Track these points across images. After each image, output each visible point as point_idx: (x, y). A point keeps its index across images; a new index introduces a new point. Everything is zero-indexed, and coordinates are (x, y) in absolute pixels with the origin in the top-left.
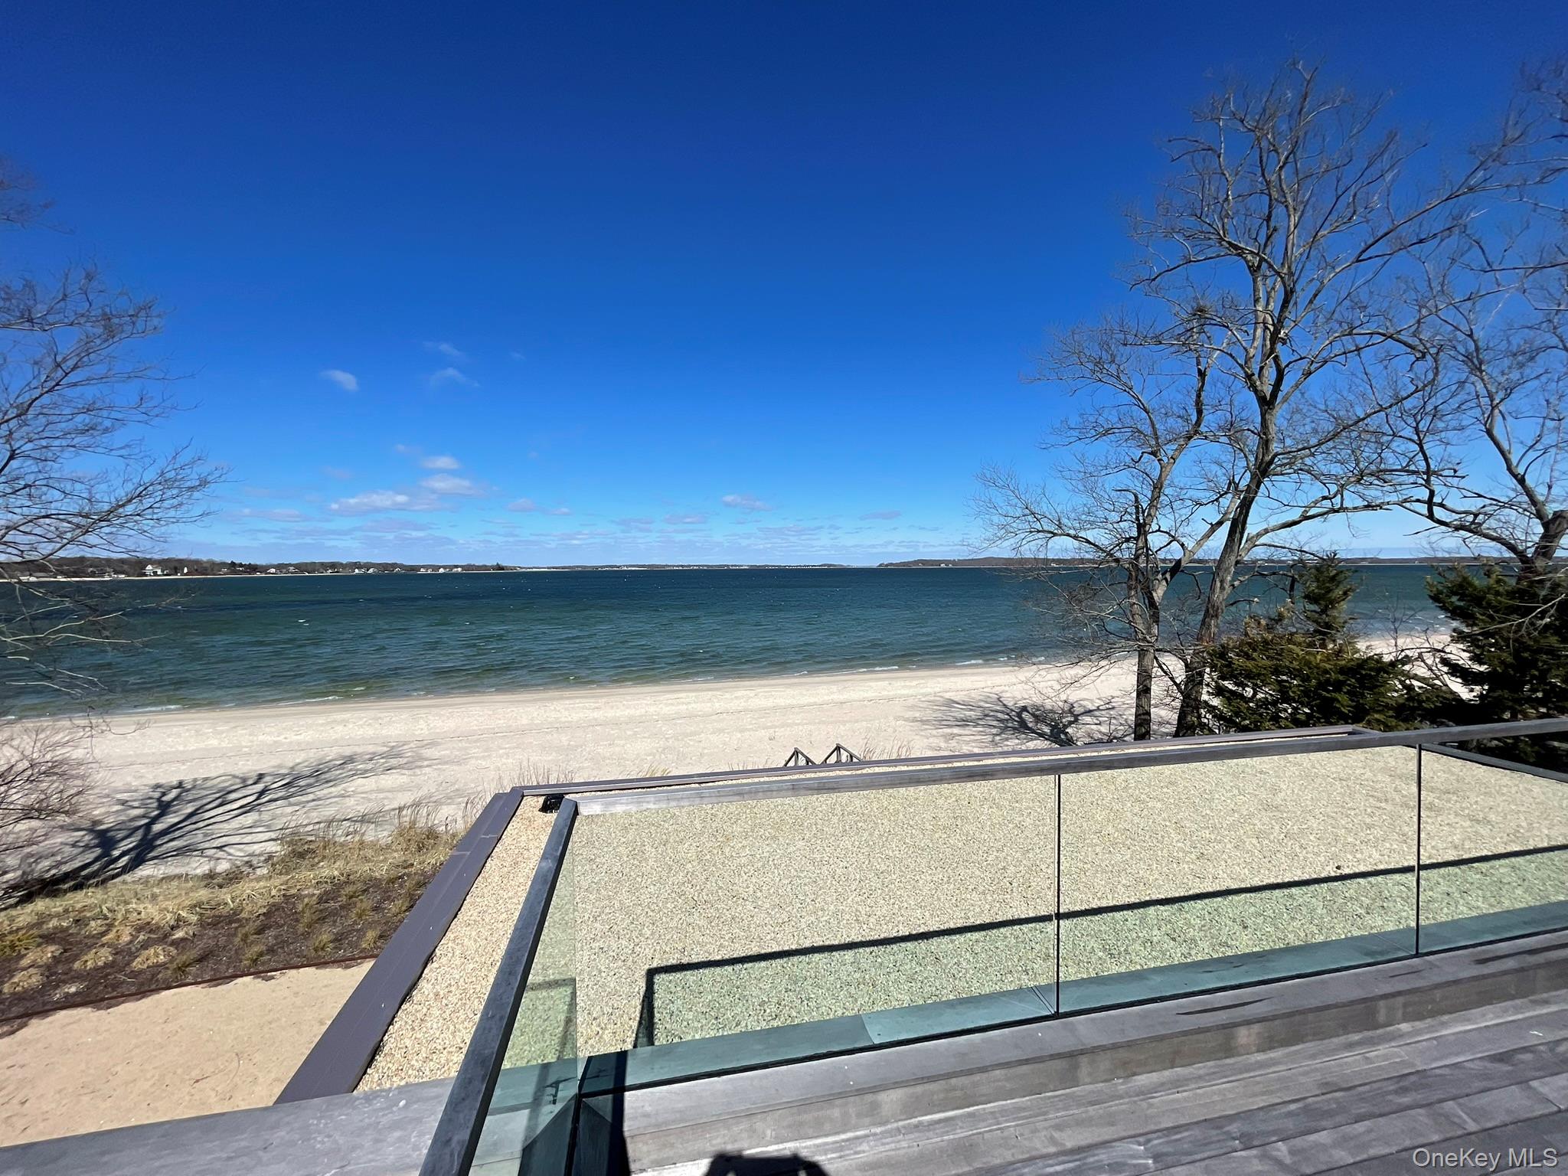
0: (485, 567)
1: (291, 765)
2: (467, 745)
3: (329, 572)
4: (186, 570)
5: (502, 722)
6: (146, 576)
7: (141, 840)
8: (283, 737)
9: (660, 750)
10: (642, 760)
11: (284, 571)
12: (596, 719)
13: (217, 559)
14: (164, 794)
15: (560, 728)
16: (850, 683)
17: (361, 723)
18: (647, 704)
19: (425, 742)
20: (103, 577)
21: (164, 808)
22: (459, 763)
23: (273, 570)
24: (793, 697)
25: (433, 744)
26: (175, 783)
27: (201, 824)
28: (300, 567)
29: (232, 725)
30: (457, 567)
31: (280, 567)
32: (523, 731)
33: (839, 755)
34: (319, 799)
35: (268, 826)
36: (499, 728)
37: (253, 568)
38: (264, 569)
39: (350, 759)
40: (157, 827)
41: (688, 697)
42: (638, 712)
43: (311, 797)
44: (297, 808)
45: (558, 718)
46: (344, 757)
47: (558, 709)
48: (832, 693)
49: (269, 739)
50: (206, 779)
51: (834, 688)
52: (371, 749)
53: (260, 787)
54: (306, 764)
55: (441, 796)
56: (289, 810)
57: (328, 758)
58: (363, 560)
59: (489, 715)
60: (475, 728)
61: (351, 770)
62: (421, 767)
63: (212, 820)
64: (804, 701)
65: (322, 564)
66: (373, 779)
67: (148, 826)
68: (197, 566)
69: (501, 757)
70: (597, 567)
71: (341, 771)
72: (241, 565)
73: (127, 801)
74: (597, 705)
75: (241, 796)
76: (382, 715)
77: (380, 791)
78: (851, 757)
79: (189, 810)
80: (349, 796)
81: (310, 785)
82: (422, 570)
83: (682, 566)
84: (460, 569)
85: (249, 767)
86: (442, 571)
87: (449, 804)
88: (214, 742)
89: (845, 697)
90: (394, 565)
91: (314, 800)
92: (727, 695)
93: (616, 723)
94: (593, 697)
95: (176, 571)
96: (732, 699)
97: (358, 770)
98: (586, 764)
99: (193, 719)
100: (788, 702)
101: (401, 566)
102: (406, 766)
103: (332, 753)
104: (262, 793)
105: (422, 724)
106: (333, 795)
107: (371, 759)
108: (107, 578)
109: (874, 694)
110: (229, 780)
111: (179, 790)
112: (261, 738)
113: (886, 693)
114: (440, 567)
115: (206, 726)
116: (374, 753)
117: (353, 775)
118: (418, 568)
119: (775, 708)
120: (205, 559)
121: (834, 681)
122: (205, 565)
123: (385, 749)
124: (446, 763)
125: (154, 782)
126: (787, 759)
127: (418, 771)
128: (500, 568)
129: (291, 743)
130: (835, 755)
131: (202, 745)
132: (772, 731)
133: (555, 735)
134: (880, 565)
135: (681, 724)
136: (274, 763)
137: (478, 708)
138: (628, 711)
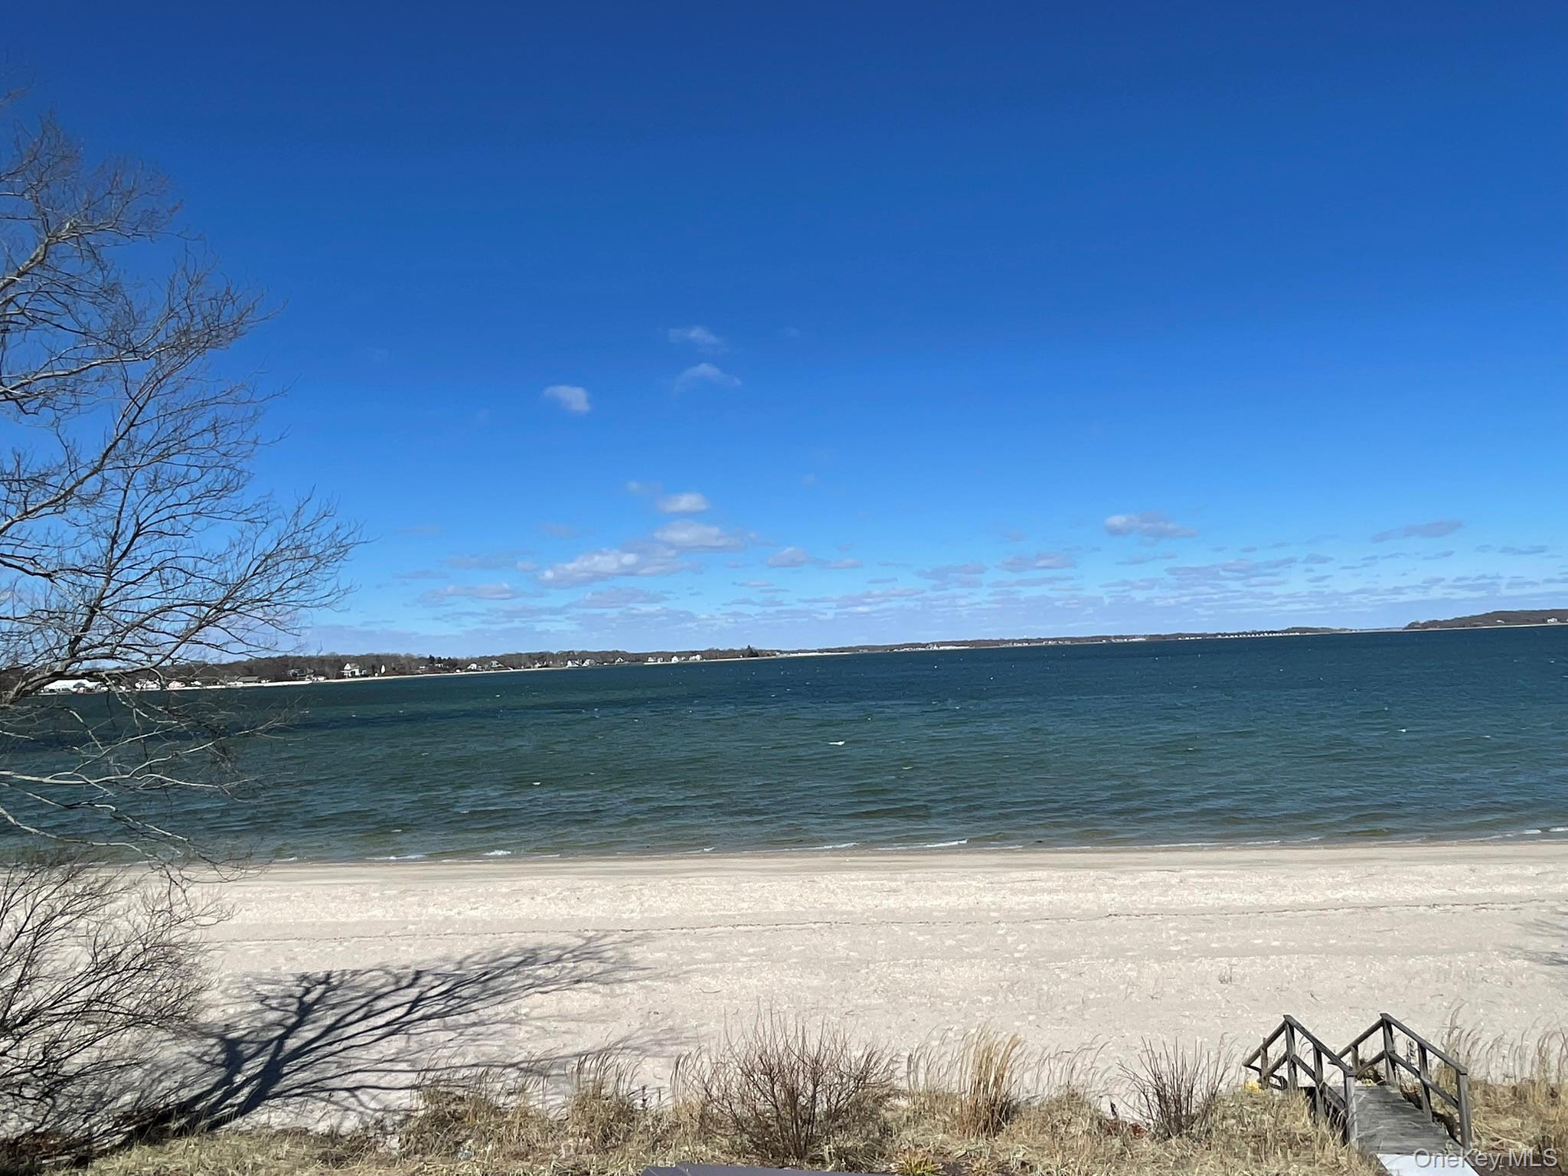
0: (732, 653)
1: (459, 957)
2: (693, 944)
3: (537, 667)
4: (383, 670)
5: (745, 905)
6: (344, 677)
7: (269, 1062)
8: (456, 911)
9: (1005, 984)
10: (973, 1002)
11: (486, 666)
12: (892, 911)
13: (416, 652)
14: (308, 991)
15: (834, 923)
16: (1376, 868)
17: (553, 894)
18: (978, 889)
19: (635, 934)
20: (304, 680)
21: (304, 1011)
22: (676, 979)
23: (474, 666)
24: (1258, 890)
25: (645, 937)
26: (321, 975)
27: (336, 1047)
28: (505, 660)
29: (403, 888)
30: (694, 653)
31: (482, 661)
32: (776, 925)
33: (1389, 1039)
34: (482, 1023)
35: (413, 1062)
36: (742, 915)
37: (453, 664)
38: (461, 664)
39: (531, 957)
40: (292, 1044)
41: (1049, 879)
42: (962, 901)
43: (473, 1017)
44: (452, 1035)
45: (832, 905)
46: (525, 951)
47: (831, 887)
48: (1344, 885)
49: (441, 913)
50: (355, 973)
51: (1345, 875)
52: (563, 939)
53: (413, 993)
54: (475, 959)
55: (646, 1039)
56: (443, 1036)
57: (505, 951)
58: (578, 649)
59: (728, 893)
60: (706, 913)
61: (528, 977)
62: (621, 981)
63: (351, 1042)
64: (1282, 899)
65: (529, 655)
66: (553, 997)
67: (282, 1039)
68: (396, 664)
69: (740, 973)
70: (892, 648)
71: (514, 978)
72: (440, 661)
73: (267, 998)
74: (893, 885)
75: (390, 1004)
76: (582, 884)
77: (563, 1017)
78: (1423, 1049)
79: (329, 1021)
80: (519, 1023)
81: (474, 998)
82: (650, 659)
83: (1027, 641)
84: (698, 657)
85: (408, 955)
86: (675, 660)
87: (656, 1055)
88: (378, 913)
89: (1373, 894)
90: (616, 654)
91: (474, 1024)
92: (1125, 880)
93: (926, 921)
94: (886, 869)
95: (374, 669)
96: (1135, 887)
97: (538, 978)
98: (875, 1001)
99: (362, 876)
100: (1251, 899)
101: (624, 655)
102: (602, 978)
103: (513, 942)
104: (415, 1003)
105: (633, 903)
106: (499, 1018)
107: (559, 959)
108: (307, 682)
109: (1438, 892)
110: (380, 977)
111: (323, 986)
112: (431, 910)
113: (1467, 890)
114: (673, 655)
115: (373, 887)
116: (564, 948)
117: (532, 986)
118: (646, 656)
119: (1225, 911)
120: (403, 654)
121: (1341, 860)
122: (402, 662)
123: (581, 942)
124: (658, 977)
125: (304, 970)
126: (1268, 1035)
127: (617, 988)
128: (752, 653)
129: (465, 920)
130: (1378, 1039)
131: (365, 916)
132: (1223, 962)
133: (827, 937)
134: (1411, 626)
135: (1040, 931)
136: (441, 951)
137: (712, 880)
138: (946, 898)
